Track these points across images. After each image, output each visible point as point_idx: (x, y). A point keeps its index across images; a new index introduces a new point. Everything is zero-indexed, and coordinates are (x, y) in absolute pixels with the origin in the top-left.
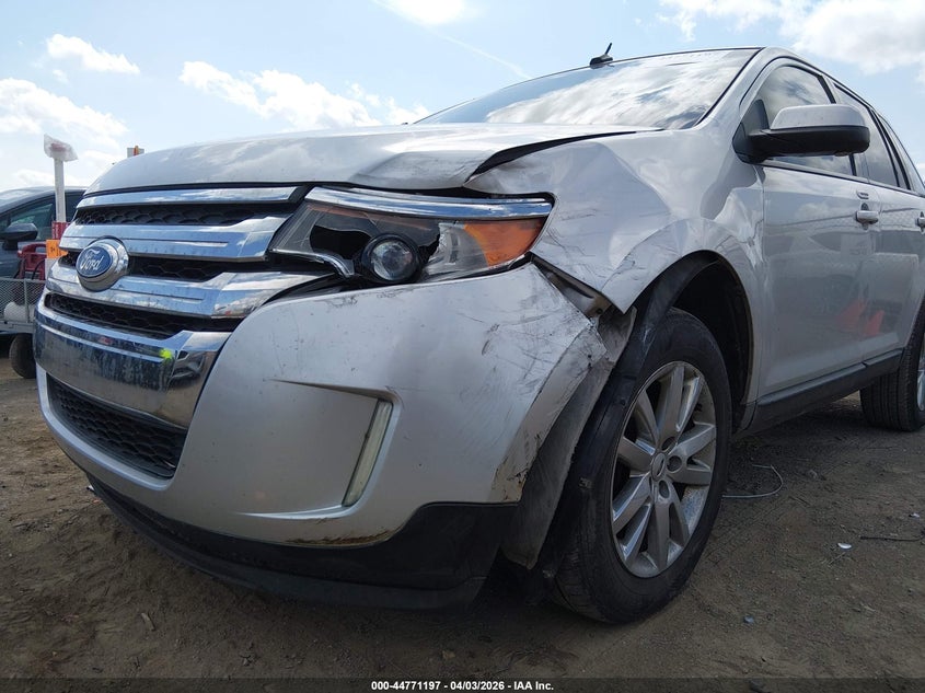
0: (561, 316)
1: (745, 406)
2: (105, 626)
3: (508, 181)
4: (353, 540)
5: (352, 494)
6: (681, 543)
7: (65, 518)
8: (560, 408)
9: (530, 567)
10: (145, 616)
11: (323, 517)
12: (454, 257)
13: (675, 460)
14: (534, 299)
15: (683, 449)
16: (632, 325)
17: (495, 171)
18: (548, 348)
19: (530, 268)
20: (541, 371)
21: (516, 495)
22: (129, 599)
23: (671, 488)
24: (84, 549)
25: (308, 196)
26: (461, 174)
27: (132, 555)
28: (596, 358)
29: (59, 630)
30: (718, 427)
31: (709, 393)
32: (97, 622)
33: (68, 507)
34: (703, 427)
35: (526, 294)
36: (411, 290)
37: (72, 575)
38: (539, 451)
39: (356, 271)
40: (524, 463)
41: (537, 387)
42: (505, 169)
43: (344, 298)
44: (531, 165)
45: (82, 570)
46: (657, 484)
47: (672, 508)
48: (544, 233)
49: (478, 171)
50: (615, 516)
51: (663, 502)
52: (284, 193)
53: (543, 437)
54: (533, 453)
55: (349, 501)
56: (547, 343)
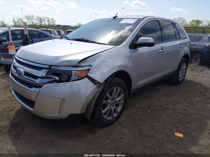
0: (91, 85)
1: (131, 90)
2: (25, 128)
3: (83, 64)
4: (60, 119)
5: (60, 112)
6: (117, 113)
7: (17, 108)
8: (91, 99)
9: (89, 120)
10: (31, 126)
11: (56, 115)
12: (75, 76)
13: (116, 101)
14: (87, 83)
15: (117, 99)
16: (104, 85)
17: (81, 63)
18: (89, 91)
19: (86, 78)
20: (87, 94)
21: (84, 112)
22: (29, 123)
23: (115, 106)
24: (21, 114)
25: (51, 68)
26: (76, 64)
27: (29, 115)
28: (97, 91)
29: (18, 129)
30: (124, 95)
31: (122, 90)
32: (24, 127)
33: (18, 105)
34: (122, 95)
35: (86, 82)
36: (67, 83)
37: (19, 119)
38: (88, 105)
39: (59, 79)
40: (85, 107)
41: (87, 97)
42: (82, 62)
43: (57, 85)
44: (87, 61)
45: (21, 118)
46: (112, 105)
47: (115, 109)
48: (90, 72)
49: (78, 63)
50: (103, 112)
51: (113, 108)
52: (47, 67)
53: (88, 104)
54: (87, 106)
55: (59, 113)
56: (88, 90)
